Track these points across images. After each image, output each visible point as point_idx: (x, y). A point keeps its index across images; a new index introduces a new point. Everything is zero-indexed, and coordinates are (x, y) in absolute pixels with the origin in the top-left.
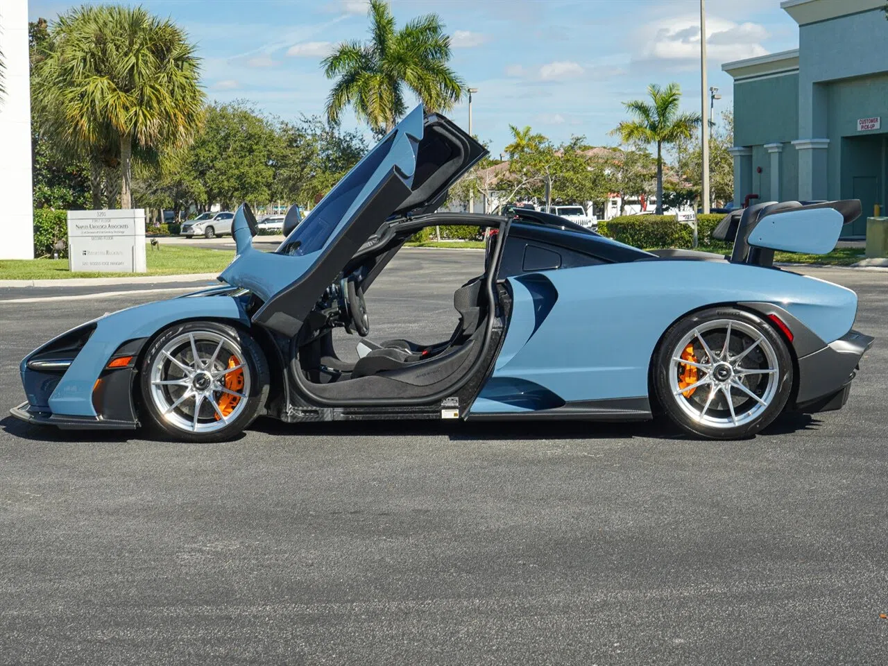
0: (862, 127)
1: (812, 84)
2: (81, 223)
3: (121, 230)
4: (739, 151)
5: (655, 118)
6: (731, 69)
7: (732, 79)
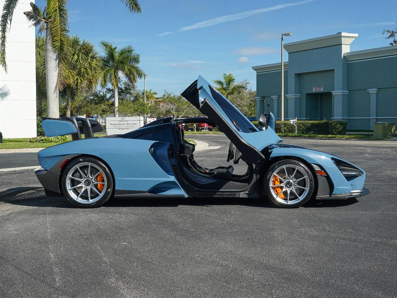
0: (315, 90)
1: (294, 74)
2: (113, 123)
3: (133, 125)
4: (259, 98)
5: (225, 86)
6: (255, 69)
7: (256, 72)
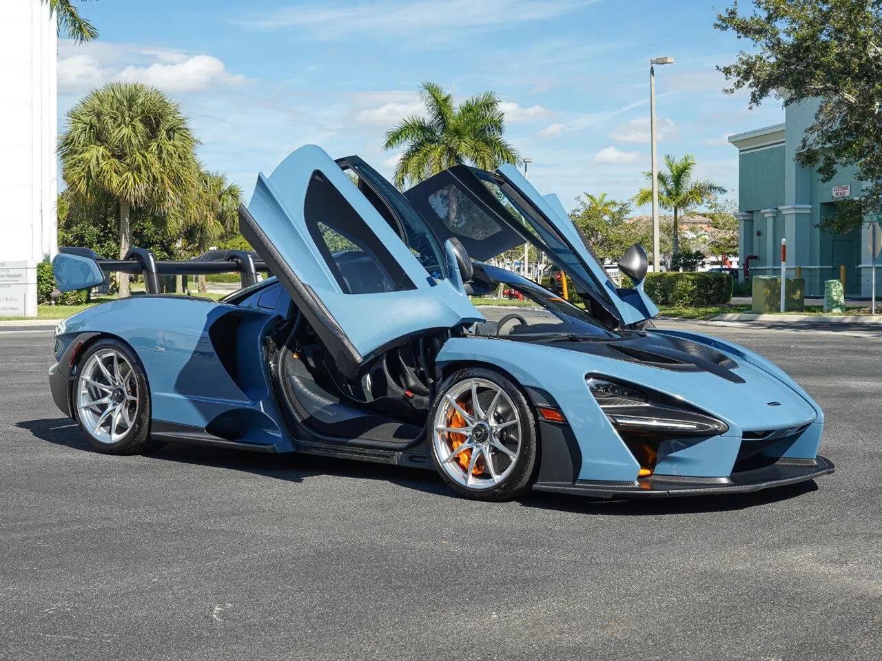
0: (837, 194)
1: (795, 155)
3: (17, 279)
4: (743, 216)
5: (671, 185)
6: (735, 141)
7: (737, 150)
